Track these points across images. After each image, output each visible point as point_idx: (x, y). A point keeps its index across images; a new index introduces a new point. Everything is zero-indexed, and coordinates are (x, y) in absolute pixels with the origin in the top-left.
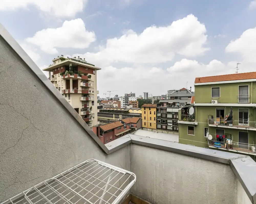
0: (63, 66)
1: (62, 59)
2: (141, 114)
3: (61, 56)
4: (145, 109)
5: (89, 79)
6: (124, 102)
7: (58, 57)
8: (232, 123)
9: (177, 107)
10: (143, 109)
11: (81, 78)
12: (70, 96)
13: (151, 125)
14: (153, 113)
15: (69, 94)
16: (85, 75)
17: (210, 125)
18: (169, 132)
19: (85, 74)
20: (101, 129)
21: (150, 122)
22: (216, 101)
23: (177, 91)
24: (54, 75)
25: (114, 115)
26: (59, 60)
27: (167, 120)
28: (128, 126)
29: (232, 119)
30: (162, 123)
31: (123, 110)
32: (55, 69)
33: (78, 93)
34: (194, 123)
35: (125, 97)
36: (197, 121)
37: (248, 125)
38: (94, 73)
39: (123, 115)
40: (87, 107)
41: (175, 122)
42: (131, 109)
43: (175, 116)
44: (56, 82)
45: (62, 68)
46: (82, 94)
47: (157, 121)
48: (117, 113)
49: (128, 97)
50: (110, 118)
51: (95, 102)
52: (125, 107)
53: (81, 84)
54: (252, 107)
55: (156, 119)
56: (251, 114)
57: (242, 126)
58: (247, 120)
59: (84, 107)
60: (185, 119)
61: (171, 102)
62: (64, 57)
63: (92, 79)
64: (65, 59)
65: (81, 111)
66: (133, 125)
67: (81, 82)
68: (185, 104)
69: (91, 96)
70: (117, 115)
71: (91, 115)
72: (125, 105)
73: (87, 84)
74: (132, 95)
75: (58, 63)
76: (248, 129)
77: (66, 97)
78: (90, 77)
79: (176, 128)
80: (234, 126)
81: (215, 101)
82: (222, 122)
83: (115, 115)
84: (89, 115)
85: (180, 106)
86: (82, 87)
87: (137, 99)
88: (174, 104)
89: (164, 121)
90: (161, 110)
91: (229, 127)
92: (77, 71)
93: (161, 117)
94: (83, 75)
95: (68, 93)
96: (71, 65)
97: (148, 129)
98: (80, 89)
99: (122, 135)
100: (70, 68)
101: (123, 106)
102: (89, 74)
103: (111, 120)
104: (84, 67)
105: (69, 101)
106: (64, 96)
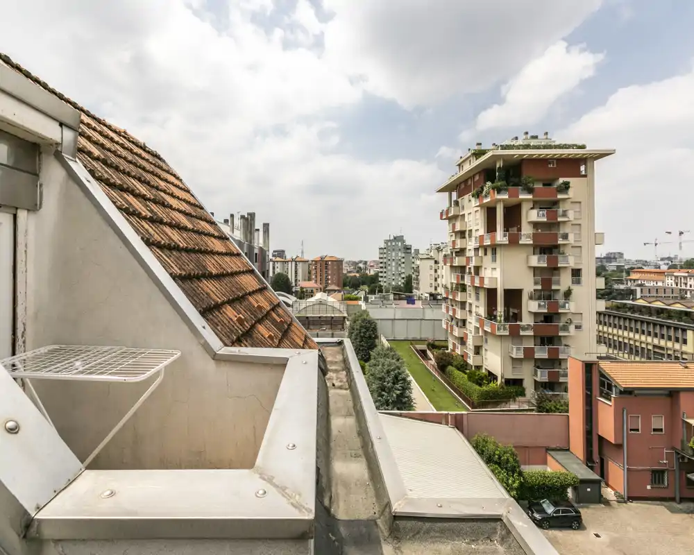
0: (480, 172)
1: (479, 154)
3: (476, 148)
5: (560, 196)
11: (530, 197)
12: (496, 254)
15: (494, 248)
16: (548, 184)
19: (546, 182)
20: (602, 375)
24: (459, 200)
26: (472, 158)
32: (460, 183)
33: (520, 242)
38: (583, 173)
40: (554, 287)
44: (463, 216)
45: (477, 178)
46: (534, 246)
50: (669, 344)
51: (584, 273)
53: (532, 215)
59: (539, 287)
63: (571, 193)
64: (486, 150)
65: (531, 298)
67: (532, 209)
69: (568, 251)
71: (570, 316)
73: (553, 215)
75: (467, 167)
77: (486, 254)
78: (566, 187)
86: (536, 225)
92: (520, 176)
94: (538, 186)
95: (489, 243)
98: (527, 230)
100: (497, 174)
102: (561, 180)
105: (494, 265)
106: (481, 253)
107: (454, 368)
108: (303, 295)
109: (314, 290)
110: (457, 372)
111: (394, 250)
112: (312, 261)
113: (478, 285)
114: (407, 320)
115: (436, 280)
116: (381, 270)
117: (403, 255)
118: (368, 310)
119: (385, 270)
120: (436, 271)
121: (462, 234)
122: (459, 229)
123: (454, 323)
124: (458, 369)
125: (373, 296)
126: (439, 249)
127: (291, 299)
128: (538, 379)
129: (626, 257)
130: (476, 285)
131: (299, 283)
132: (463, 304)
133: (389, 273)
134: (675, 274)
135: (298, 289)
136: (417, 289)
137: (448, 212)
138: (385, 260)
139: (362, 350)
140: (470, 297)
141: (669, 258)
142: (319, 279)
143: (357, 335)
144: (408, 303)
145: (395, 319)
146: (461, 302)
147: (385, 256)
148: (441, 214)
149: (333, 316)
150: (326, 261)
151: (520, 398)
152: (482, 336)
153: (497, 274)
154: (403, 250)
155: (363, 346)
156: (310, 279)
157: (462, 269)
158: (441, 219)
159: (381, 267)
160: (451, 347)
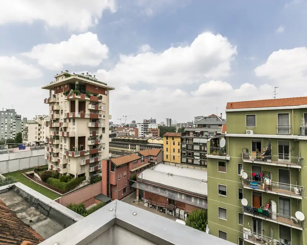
0: (67, 84)
1: (67, 75)
2: (162, 145)
3: (65, 72)
4: (167, 139)
5: (99, 101)
6: (142, 130)
7: (61, 73)
8: (270, 158)
9: (206, 137)
10: (165, 139)
11: (89, 99)
12: (75, 122)
13: (174, 159)
14: (176, 143)
15: (74, 119)
16: (95, 95)
17: (245, 161)
18: (196, 168)
19: (94, 94)
20: (112, 164)
21: (173, 154)
22: (252, 132)
23: (205, 118)
24: (56, 95)
25: (129, 145)
26: (63, 76)
27: (193, 153)
28: (146, 160)
29: (270, 154)
30: (187, 156)
31: (140, 139)
32: (57, 87)
33: (85, 117)
34: (226, 158)
35: (144, 123)
36: (229, 155)
37: (290, 160)
38: (106, 94)
39: (140, 146)
40: (97, 135)
41: (203, 155)
42: (150, 138)
43: (203, 148)
44: (58, 103)
45: (66, 86)
46: (90, 119)
47: (181, 153)
48: (134, 143)
49: (148, 123)
50: (125, 149)
51: (106, 129)
52: (143, 136)
53: (89, 106)
54: (294, 139)
55: (180, 151)
56: (293, 148)
57: (282, 163)
58: (288, 155)
59: (92, 135)
60: (215, 153)
61: (198, 130)
62: (69, 73)
63: (103, 100)
64: (70, 75)
65: (89, 140)
66: (152, 158)
67: (90, 104)
68: (215, 134)
69: (101, 121)
70: (134, 145)
71: (102, 145)
72: (143, 133)
73: (96, 107)
74: (152, 121)
75: (61, 80)
76: (289, 166)
77: (70, 122)
78: (101, 98)
79: (204, 163)
80: (273, 161)
81: (250, 131)
82: (259, 157)
83: (131, 145)
84: (98, 145)
85: (209, 135)
86: (91, 110)
87: (158, 127)
88: (202, 133)
89: (190, 154)
90: (186, 141)
91: (266, 163)
92: (85, 90)
93: (187, 148)
94: (92, 95)
95: (72, 117)
96: (77, 83)
97: (171, 164)
98: (87, 112)
99: (139, 170)
100: (76, 87)
101: (141, 135)
103: (125, 152)
104: (94, 86)
105: (74, 127)
106: (68, 121)
107: (52, 178)
110: (54, 180)
113: (66, 136)
114: (19, 159)
115: (39, 134)
117: (15, 121)
120: (39, 130)
121: (57, 112)
122: (56, 109)
123: (52, 155)
124: (54, 178)
126: (41, 118)
128: (91, 171)
129: (114, 123)
130: (65, 136)
132: (57, 146)
134: (125, 128)
136: (26, 140)
137: (49, 100)
140: (61, 142)
141: (123, 124)
144: (19, 149)
145: (9, 160)
146: (56, 145)
148: (45, 100)
151: (84, 181)
152: (67, 159)
153: (75, 130)
154: (14, 118)
157: (57, 128)
158: (45, 102)
160: (50, 167)
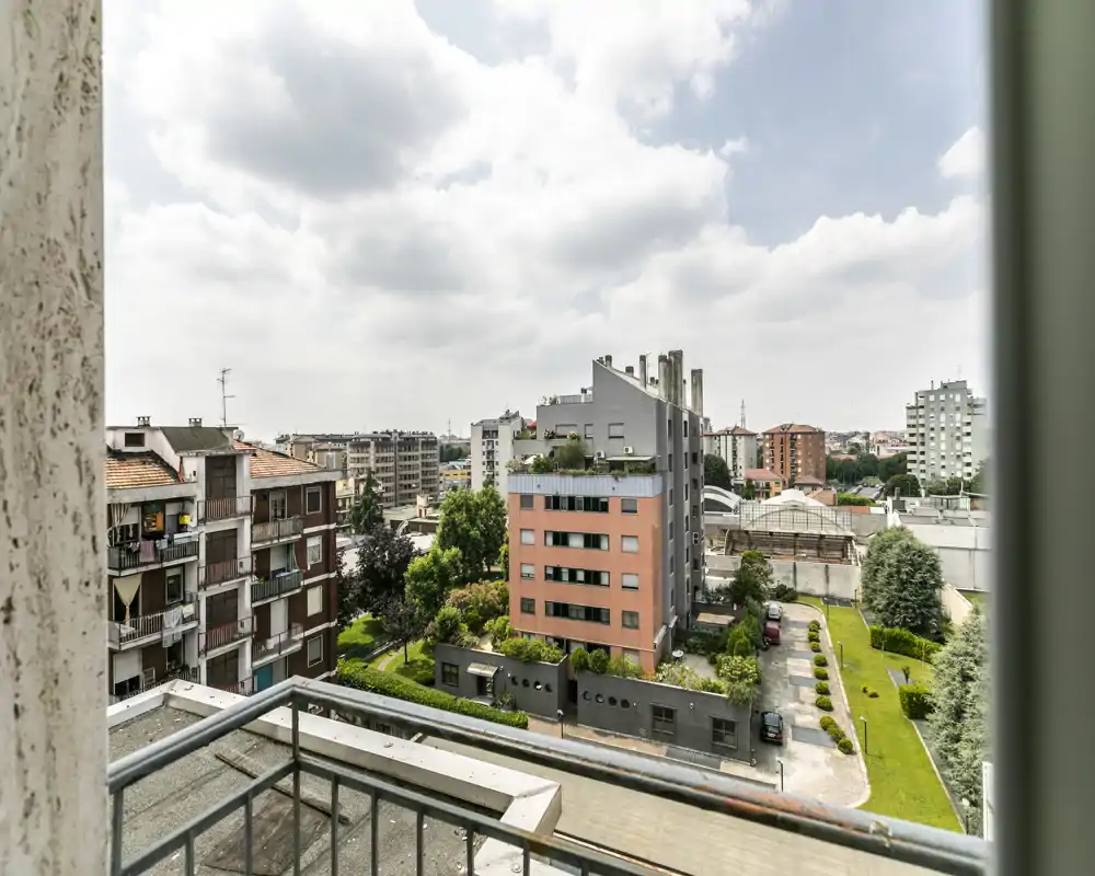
108: (750, 491)
109: (772, 484)
111: (943, 409)
112: (765, 434)
116: (913, 448)
117: (968, 419)
118: (910, 527)
119: (921, 449)
125: (917, 501)
127: (732, 499)
131: (739, 471)
133: (933, 455)
135: (741, 481)
138: (921, 430)
139: (906, 608)
142: (778, 466)
143: (891, 575)
145: (975, 549)
147: (921, 421)
149: (823, 533)
150: (792, 434)
154: (965, 409)
155: (907, 600)
156: (760, 465)
159: (913, 444)
